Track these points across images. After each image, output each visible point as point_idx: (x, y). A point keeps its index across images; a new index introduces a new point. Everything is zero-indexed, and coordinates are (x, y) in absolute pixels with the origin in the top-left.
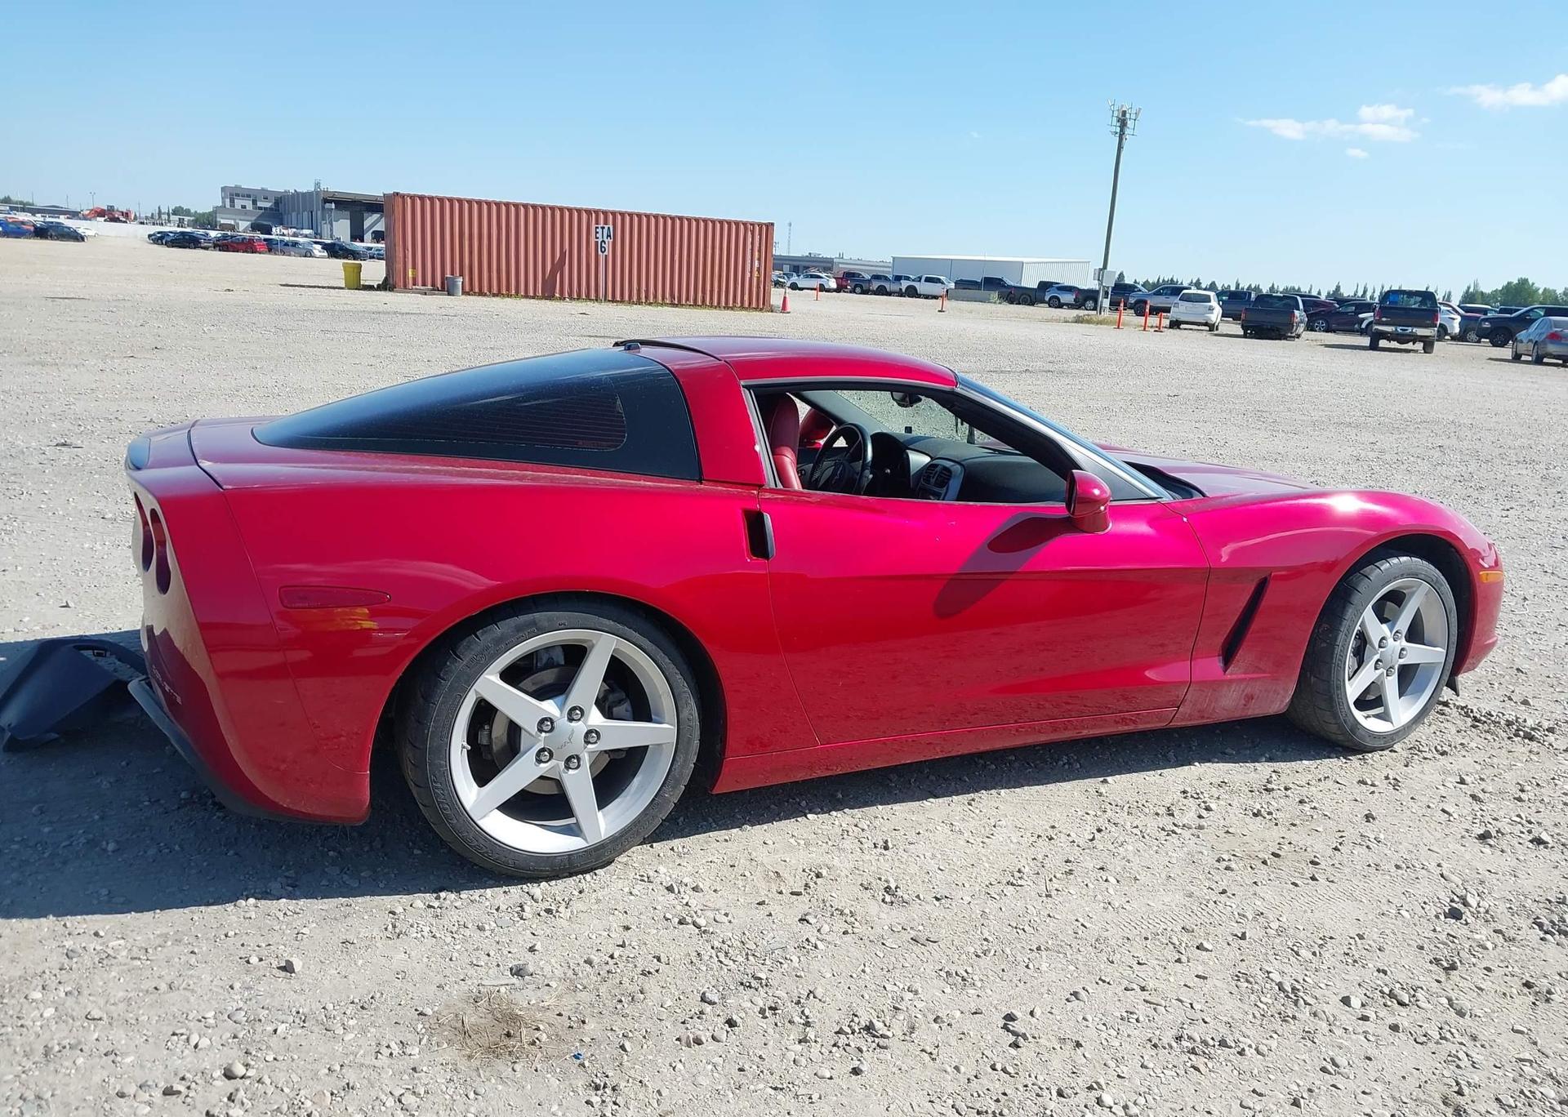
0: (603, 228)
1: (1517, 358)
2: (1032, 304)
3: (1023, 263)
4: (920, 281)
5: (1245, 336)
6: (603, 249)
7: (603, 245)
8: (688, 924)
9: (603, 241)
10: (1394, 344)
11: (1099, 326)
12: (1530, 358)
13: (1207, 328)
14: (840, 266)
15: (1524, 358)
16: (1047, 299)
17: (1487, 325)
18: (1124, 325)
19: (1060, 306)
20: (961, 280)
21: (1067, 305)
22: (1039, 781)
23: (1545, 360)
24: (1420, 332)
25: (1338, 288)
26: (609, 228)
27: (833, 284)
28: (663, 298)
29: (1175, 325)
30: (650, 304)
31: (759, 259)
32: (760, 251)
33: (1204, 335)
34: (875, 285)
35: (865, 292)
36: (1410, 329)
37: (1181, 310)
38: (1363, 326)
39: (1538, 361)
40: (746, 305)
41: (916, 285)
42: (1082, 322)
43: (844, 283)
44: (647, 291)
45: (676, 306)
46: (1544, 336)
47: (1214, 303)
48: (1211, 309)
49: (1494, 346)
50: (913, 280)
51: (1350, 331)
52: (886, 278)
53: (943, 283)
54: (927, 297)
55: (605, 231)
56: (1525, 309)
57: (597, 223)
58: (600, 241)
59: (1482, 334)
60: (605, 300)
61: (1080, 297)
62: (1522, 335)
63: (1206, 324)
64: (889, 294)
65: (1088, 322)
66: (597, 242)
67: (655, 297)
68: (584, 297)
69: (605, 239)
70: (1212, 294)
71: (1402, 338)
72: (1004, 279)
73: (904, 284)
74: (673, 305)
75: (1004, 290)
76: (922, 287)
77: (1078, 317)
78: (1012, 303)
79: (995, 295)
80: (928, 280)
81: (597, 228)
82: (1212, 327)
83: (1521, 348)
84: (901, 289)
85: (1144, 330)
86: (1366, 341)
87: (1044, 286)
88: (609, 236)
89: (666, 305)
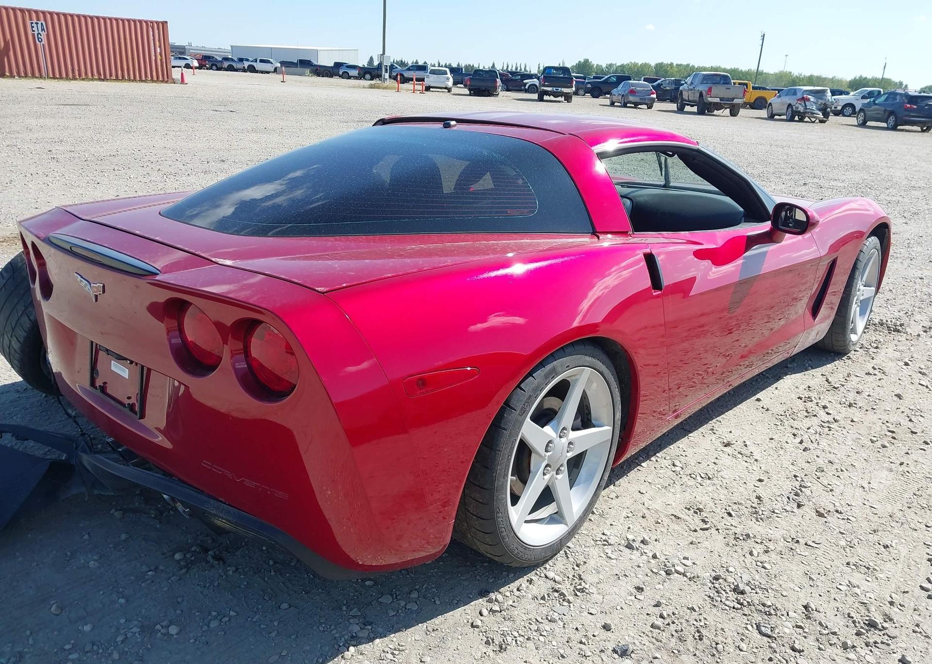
0: (37, 24)
1: (612, 104)
2: (331, 76)
3: (317, 50)
4: (256, 62)
5: (470, 95)
6: (40, 40)
7: (39, 36)
8: (673, 574)
9: (39, 33)
10: (552, 98)
11: (385, 90)
12: (619, 104)
13: (447, 91)
14: (191, 51)
15: (616, 104)
16: (341, 73)
17: (589, 86)
18: (401, 89)
19: (349, 77)
20: (283, 61)
21: (353, 77)
22: (726, 407)
23: (628, 105)
24: (565, 90)
25: (494, 65)
26: (42, 24)
27: (196, 63)
28: (92, 75)
29: (428, 89)
30: (83, 79)
31: (160, 47)
32: (159, 41)
33: (446, 95)
34: (226, 64)
35: (219, 69)
36: (560, 89)
37: (430, 80)
38: (527, 87)
39: (625, 106)
40: (155, 79)
41: (254, 64)
42: (374, 88)
43: (204, 63)
44: (79, 70)
45: (103, 80)
46: (627, 92)
47: (449, 75)
48: (448, 79)
49: (593, 97)
50: (252, 61)
51: (520, 90)
52: (232, 60)
53: (272, 63)
54: (262, 72)
55: (39, 26)
56: (607, 77)
57: (31, 19)
58: (36, 33)
59: (587, 91)
60: (48, 77)
61: (361, 72)
62: (614, 91)
63: (446, 88)
64: (236, 70)
65: (378, 88)
66: (33, 35)
67: (86, 74)
68: (30, 75)
69: (40, 32)
70: (448, 70)
71: (556, 95)
72: (312, 61)
73: (246, 64)
74: (100, 79)
75: (312, 67)
76: (259, 66)
77: (371, 84)
78: (319, 76)
79: (307, 71)
80: (262, 61)
81: (32, 23)
82: (449, 90)
83: (615, 98)
84: (244, 67)
85: (414, 92)
86: (535, 96)
87: (338, 65)
88: (43, 29)
89: (96, 80)
